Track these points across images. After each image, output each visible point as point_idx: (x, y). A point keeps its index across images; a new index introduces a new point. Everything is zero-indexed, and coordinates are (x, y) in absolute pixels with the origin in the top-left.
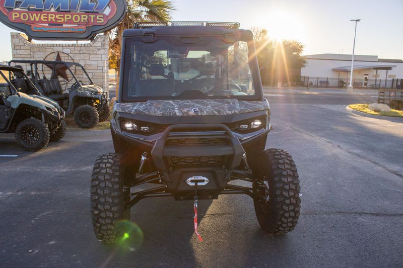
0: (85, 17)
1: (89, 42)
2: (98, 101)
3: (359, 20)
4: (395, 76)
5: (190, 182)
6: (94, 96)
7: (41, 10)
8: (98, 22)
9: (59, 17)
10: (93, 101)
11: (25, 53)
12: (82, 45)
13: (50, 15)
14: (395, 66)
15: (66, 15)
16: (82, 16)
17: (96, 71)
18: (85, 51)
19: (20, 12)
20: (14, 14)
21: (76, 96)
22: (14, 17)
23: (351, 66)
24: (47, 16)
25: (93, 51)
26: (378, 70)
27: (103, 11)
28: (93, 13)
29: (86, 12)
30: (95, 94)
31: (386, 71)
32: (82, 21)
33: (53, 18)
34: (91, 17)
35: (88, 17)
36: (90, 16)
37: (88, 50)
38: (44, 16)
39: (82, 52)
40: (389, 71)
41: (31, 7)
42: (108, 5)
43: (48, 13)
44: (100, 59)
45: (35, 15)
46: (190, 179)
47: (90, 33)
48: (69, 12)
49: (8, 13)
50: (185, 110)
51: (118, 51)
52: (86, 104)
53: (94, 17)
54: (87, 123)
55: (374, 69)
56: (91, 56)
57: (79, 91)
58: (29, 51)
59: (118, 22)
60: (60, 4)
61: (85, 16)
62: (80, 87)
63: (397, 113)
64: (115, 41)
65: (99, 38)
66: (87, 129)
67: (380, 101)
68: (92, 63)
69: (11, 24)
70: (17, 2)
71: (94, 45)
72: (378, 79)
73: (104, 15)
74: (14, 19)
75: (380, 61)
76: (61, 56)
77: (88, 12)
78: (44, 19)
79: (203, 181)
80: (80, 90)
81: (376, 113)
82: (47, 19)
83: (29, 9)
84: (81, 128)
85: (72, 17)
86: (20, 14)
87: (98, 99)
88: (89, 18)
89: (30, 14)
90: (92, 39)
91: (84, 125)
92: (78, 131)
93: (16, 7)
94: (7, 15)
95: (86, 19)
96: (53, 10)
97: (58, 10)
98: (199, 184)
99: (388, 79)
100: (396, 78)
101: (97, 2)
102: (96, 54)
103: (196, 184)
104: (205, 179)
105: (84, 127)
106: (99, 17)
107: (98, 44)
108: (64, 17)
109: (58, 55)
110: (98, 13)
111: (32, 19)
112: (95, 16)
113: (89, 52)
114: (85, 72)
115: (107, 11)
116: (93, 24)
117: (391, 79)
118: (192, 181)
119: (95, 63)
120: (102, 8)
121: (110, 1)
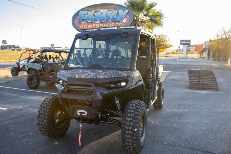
0: (113, 24)
5: (78, 112)
7: (93, 22)
9: (101, 25)
11: (85, 44)
13: (97, 24)
15: (104, 24)
16: (112, 24)
19: (84, 24)
20: (81, 25)
22: (81, 27)
24: (96, 25)
27: (122, 21)
28: (117, 22)
29: (114, 22)
33: (98, 26)
36: (116, 24)
38: (94, 25)
41: (89, 21)
42: (125, 17)
43: (96, 24)
45: (90, 25)
46: (78, 111)
48: (106, 22)
49: (79, 25)
50: (81, 75)
53: (118, 24)
58: (87, 43)
60: (102, 19)
69: (79, 30)
70: (83, 19)
73: (123, 23)
74: (81, 28)
76: (101, 45)
77: (115, 22)
78: (94, 27)
82: (96, 27)
83: (87, 22)
85: (107, 24)
86: (84, 25)
89: (88, 25)
93: (82, 22)
94: (78, 26)
96: (98, 22)
97: (101, 22)
98: (83, 114)
101: (119, 16)
103: (81, 114)
104: (85, 112)
106: (121, 24)
108: (103, 25)
109: (100, 44)
110: (120, 22)
111: (89, 27)
115: (125, 21)
118: (79, 112)
120: (122, 19)
121: (126, 15)
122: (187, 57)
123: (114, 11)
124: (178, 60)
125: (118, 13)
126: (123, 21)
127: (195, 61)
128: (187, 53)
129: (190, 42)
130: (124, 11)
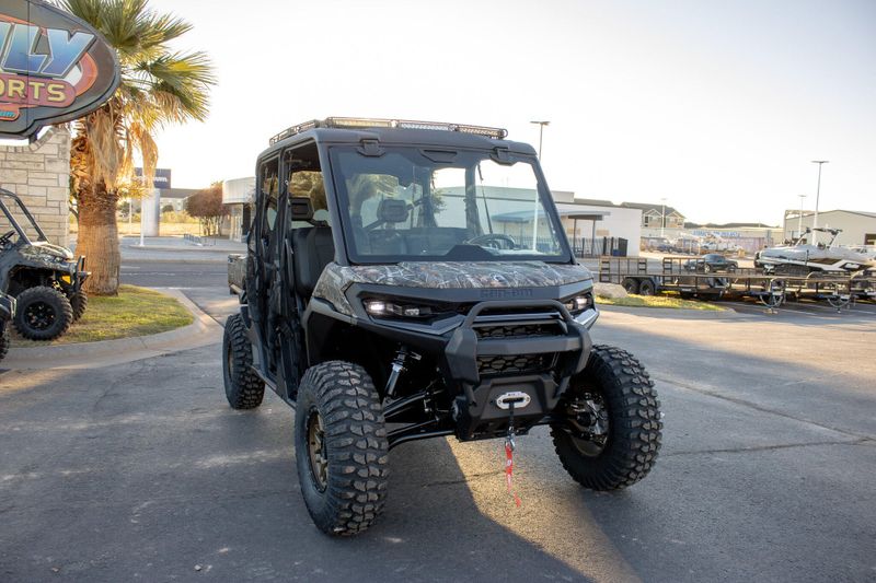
0: (18, 85)
1: (25, 142)
2: (67, 279)
3: (546, 123)
4: (607, 232)
6: (60, 266)
8: (50, 99)
10: (53, 277)
12: (10, 150)
14: (609, 214)
16: (11, 82)
17: (44, 211)
18: (15, 163)
21: (17, 266)
23: (534, 211)
25: (38, 164)
26: (579, 221)
27: (64, 76)
28: (39, 77)
29: (19, 74)
30: (61, 262)
31: (591, 222)
32: (11, 94)
34: (33, 86)
35: (27, 85)
36: (31, 83)
37: (24, 162)
39: (7, 165)
40: (597, 222)
42: (77, 64)
44: (54, 183)
46: (502, 397)
47: (30, 123)
50: (484, 278)
51: (82, 167)
52: (39, 284)
53: (40, 87)
54: (43, 327)
55: (570, 217)
56: (31, 175)
57: (25, 255)
59: (98, 103)
61: (17, 82)
62: (27, 246)
63: (642, 300)
64: (78, 144)
65: (54, 136)
66: (46, 343)
67: (604, 278)
68: (33, 191)
71: (39, 152)
72: (577, 237)
73: (65, 84)
75: (579, 202)
77: (26, 75)
79: (521, 400)
80: (28, 251)
81: (606, 301)
84: (30, 341)
87: (67, 273)
88: (29, 88)
90: (33, 138)
91: (37, 332)
92: (25, 346)
95: (19, 90)
98: (517, 405)
99: (597, 237)
100: (609, 237)
101: (49, 54)
102: (45, 171)
103: (511, 407)
104: (525, 396)
105: (35, 338)
106: (54, 89)
107: (50, 149)
110: (50, 78)
112: (43, 85)
113: (25, 167)
114: (26, 212)
115: (74, 77)
116: (39, 103)
117: (602, 237)
118: (505, 401)
119: (40, 192)
120: (62, 67)
121: (82, 55)
122: (157, 235)
123: (21, 28)
124: (142, 245)
125: (40, 36)
126: (67, 79)
127: (207, 248)
128: (158, 220)
129: (169, 178)
130: (71, 36)
